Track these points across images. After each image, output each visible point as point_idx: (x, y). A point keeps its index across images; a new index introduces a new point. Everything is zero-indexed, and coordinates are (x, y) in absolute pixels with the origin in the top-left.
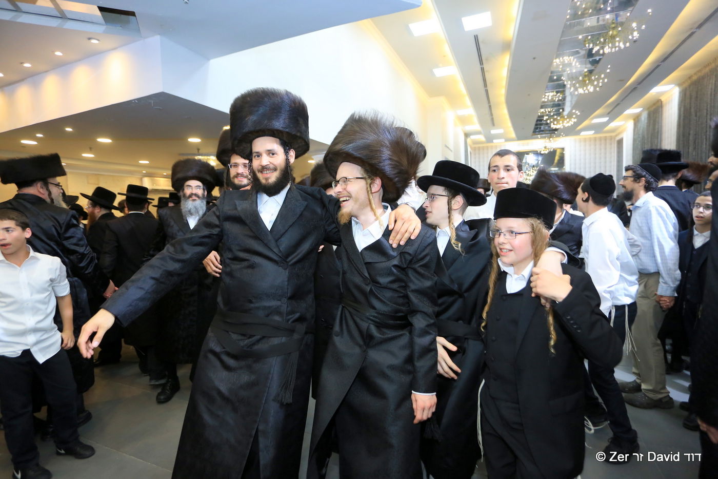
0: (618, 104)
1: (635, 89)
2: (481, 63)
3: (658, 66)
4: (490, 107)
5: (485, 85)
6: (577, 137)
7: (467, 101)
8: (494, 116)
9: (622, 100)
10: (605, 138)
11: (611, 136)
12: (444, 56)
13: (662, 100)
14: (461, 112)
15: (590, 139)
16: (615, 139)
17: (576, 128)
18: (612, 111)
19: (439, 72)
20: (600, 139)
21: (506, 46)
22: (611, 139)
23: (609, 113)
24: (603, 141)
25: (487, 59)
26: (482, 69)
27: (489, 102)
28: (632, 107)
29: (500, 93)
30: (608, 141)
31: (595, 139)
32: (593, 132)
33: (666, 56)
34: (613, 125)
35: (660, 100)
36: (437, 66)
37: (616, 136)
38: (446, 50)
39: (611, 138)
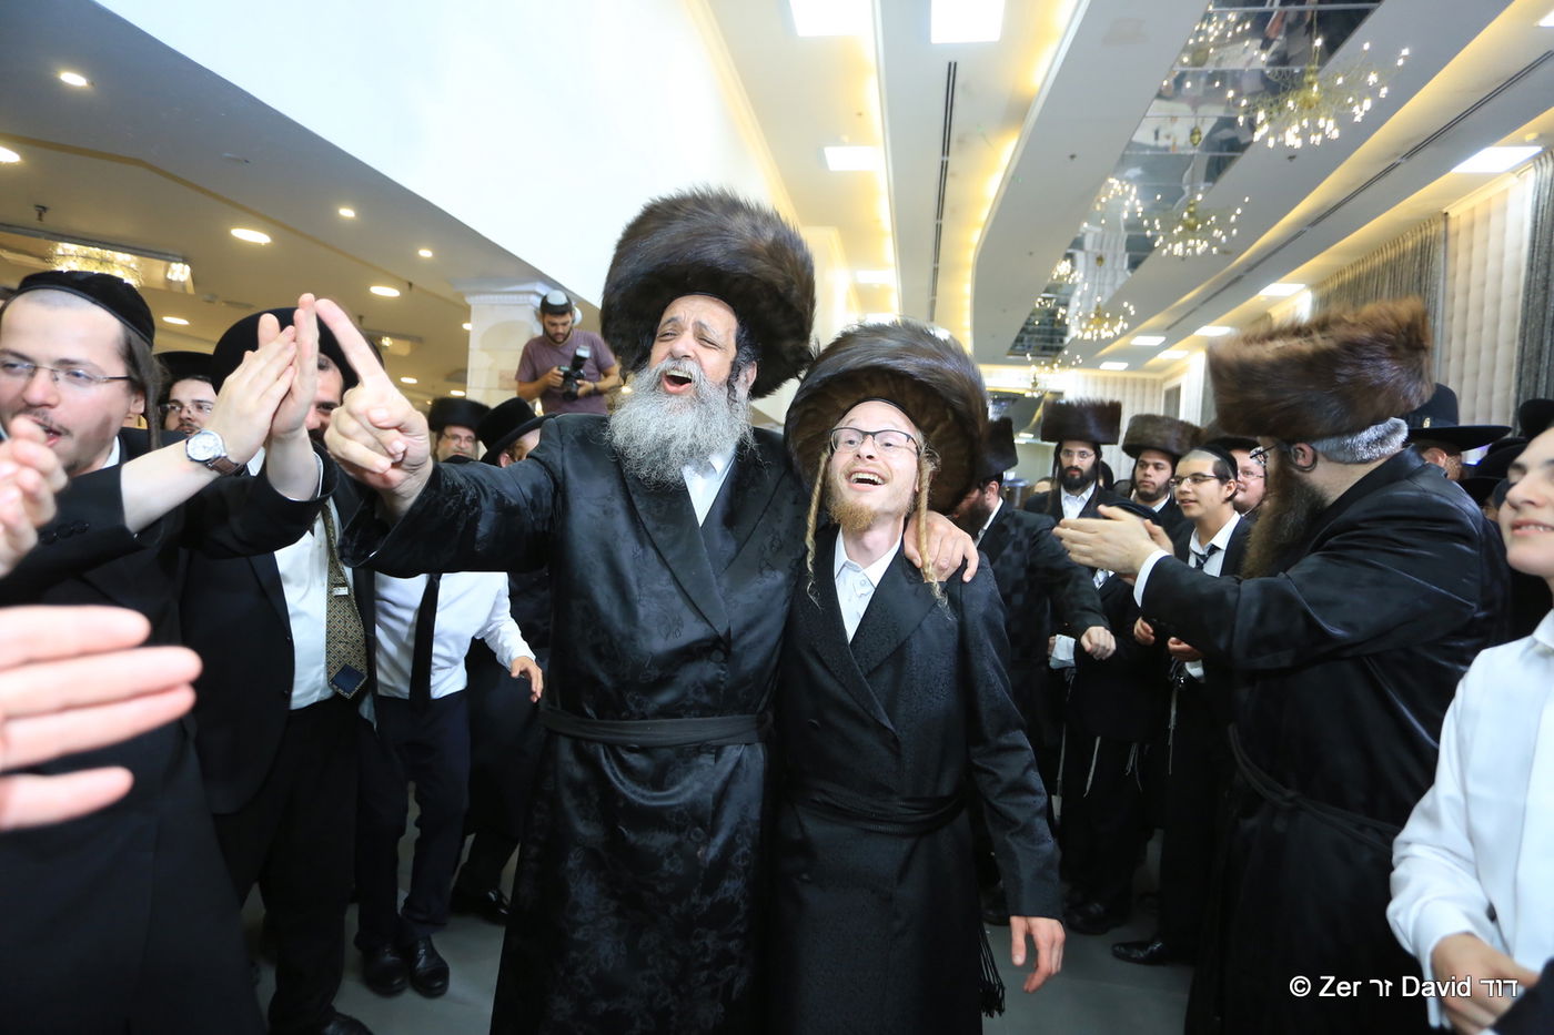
0: (1194, 310)
1: (1238, 279)
2: (946, 150)
3: (1300, 234)
4: (936, 270)
5: (940, 214)
6: (1091, 373)
7: (888, 249)
8: (938, 299)
9: (1205, 302)
10: (1144, 383)
11: (1154, 380)
12: (860, 114)
13: (1273, 315)
14: (867, 277)
15: (1115, 380)
16: (1161, 386)
17: (1097, 352)
18: (1177, 323)
19: (839, 159)
20: (1134, 382)
21: (1016, 112)
22: (1154, 386)
23: (1168, 328)
24: (1139, 388)
25: (961, 141)
26: (944, 167)
27: (937, 260)
28: (1217, 322)
29: (968, 238)
30: (1148, 389)
31: (1125, 380)
32: (1125, 365)
33: (1323, 212)
34: (1164, 356)
35: (1270, 315)
36: (837, 141)
37: (1166, 380)
38: (870, 97)
39: (1154, 383)
